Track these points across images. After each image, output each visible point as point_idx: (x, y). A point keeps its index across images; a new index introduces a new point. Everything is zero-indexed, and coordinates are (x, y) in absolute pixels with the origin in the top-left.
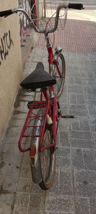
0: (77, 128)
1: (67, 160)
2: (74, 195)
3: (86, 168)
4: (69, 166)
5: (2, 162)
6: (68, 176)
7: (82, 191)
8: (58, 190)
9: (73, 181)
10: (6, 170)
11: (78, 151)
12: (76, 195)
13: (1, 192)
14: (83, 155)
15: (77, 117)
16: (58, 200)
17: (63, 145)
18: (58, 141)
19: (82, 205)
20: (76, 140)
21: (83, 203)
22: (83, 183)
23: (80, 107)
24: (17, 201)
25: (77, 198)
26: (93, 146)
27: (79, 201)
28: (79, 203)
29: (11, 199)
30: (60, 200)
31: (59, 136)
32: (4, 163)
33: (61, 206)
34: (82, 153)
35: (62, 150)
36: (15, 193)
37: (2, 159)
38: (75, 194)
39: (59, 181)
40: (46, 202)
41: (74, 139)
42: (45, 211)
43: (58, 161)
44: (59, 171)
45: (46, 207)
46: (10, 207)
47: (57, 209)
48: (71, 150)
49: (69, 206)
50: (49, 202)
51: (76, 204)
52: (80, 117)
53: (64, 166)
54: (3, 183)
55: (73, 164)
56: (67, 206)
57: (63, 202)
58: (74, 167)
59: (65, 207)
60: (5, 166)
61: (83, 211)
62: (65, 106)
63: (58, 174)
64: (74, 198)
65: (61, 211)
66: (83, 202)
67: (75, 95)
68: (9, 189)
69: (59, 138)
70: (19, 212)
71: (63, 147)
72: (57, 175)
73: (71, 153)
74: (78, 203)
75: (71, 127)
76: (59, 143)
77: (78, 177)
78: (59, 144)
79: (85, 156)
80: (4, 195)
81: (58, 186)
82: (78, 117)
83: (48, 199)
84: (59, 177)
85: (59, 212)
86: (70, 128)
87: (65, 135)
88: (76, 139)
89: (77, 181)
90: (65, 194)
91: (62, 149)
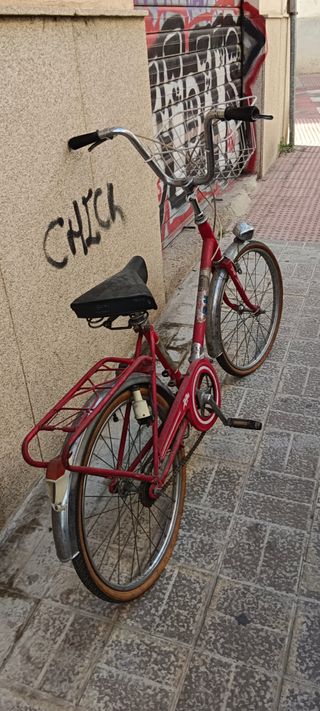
0: (277, 466)
1: (211, 548)
2: (196, 645)
3: (260, 580)
4: (209, 563)
5: (34, 520)
6: (198, 590)
7: (222, 640)
8: (153, 621)
9: (207, 607)
10: (38, 541)
11: (255, 528)
12: (200, 646)
13: (6, 592)
14: (266, 542)
15: (289, 435)
16: (143, 647)
17: (214, 506)
18: (204, 491)
19: (210, 677)
20: (258, 497)
21: (213, 673)
22: (237, 618)
23: (308, 406)
24: (36, 621)
25: (199, 656)
26: (309, 522)
27: (205, 663)
28: (203, 669)
29: (25, 612)
30: (151, 648)
31: (211, 479)
32: (39, 524)
33: (146, 663)
34: (264, 536)
35: (206, 517)
36: (38, 602)
37: (37, 512)
38: (199, 642)
39: (166, 597)
40: (110, 643)
41: (255, 493)
42: (99, 665)
43: (183, 545)
44: (176, 572)
45: (105, 656)
46: (14, 633)
47: (132, 667)
48: (232, 522)
49: (168, 669)
50: (116, 645)
51: (190, 670)
52: (298, 433)
53: (195, 560)
54: (18, 570)
55: (225, 561)
56: (164, 669)
57: (155, 655)
58: (225, 571)
59: (156, 667)
60: (37, 531)
61: (206, 694)
63: (169, 578)
64: (191, 651)
65: (141, 675)
66: (216, 669)
67: (306, 369)
68: (28, 589)
69: (210, 484)
70: (31, 649)
71: (212, 510)
72: (165, 581)
73: (228, 531)
74: (198, 668)
75: (259, 458)
76: (204, 498)
77: (226, 600)
78: (202, 501)
79: (271, 547)
80: (10, 598)
81: (157, 611)
82: (292, 434)
83: (117, 636)
84: (170, 587)
85: (134, 677)
86: (254, 461)
87: (229, 477)
88: (262, 495)
89: (219, 609)
90: (171, 635)
91: (207, 514)
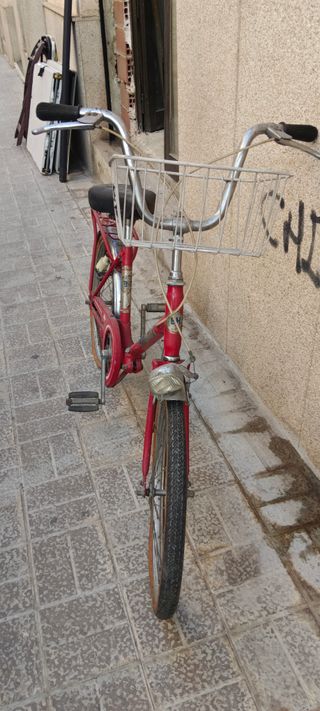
0: (57, 440)
11: (51, 395)
15: (60, 474)
20: (59, 412)
22: (39, 356)
23: (54, 520)
26: (14, 415)
34: (43, 393)
39: (82, 347)
44: (86, 357)
52: (52, 480)
53: (79, 365)
55: (60, 372)
58: (57, 368)
61: (39, 333)
62: (114, 503)
63: (87, 353)
66: (39, 339)
73: (68, 385)
75: (76, 439)
77: (49, 359)
79: (35, 390)
81: (83, 342)
82: (57, 477)
84: (84, 351)
86: (78, 435)
88: (57, 414)
89: (51, 355)
